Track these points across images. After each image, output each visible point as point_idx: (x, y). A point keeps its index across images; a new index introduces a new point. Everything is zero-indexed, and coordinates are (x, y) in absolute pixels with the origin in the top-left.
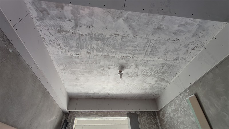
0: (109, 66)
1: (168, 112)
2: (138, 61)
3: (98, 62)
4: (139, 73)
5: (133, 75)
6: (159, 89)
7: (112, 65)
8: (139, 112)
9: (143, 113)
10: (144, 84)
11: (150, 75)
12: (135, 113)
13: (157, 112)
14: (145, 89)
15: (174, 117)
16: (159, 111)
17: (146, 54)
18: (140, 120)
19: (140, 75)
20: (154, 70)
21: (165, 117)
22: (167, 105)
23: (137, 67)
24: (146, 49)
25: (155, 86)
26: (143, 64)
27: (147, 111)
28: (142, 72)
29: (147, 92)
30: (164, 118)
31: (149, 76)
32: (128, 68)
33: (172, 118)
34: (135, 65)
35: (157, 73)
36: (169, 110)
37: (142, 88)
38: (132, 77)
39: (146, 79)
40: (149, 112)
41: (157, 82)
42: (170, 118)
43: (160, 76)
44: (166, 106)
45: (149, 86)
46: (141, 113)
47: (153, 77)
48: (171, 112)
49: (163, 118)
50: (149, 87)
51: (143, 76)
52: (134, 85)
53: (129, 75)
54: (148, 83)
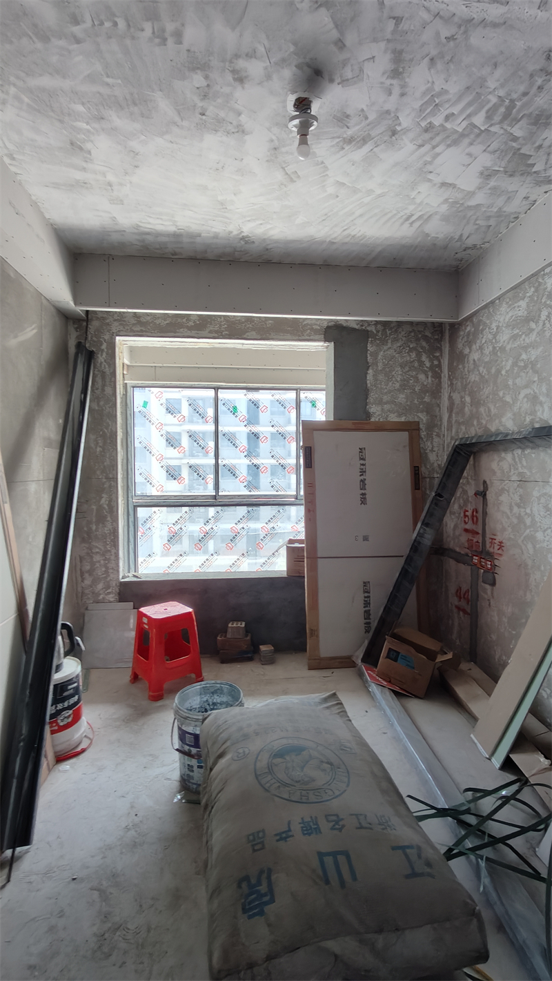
0: (241, 63)
1: (494, 326)
2: (406, 26)
3: (170, 27)
4: (406, 121)
5: (373, 133)
6: (489, 218)
7: (251, 55)
8: (377, 323)
9: (391, 329)
10: (424, 188)
11: (463, 135)
12: (357, 327)
13: (452, 325)
14: (420, 217)
15: (508, 348)
16: (460, 324)
18: (375, 355)
19: (406, 131)
20: (494, 100)
21: (474, 347)
22: (499, 298)
23: (395, 73)
25: (472, 203)
26: (434, 52)
27: (411, 323)
28: (421, 110)
29: (428, 235)
30: (470, 349)
31: (455, 143)
32: (344, 82)
33: (503, 349)
34: (389, 56)
35: (501, 122)
36: (502, 320)
37: (408, 212)
38: (364, 140)
39: (439, 160)
40: (418, 323)
41: (488, 177)
42: (494, 348)
43: (515, 139)
44: (492, 302)
45: (446, 201)
46: (384, 330)
47: (477, 149)
48: (508, 326)
49: (467, 351)
50: (444, 208)
51: (427, 136)
52: (370, 192)
53: (350, 132)
54: (444, 184)
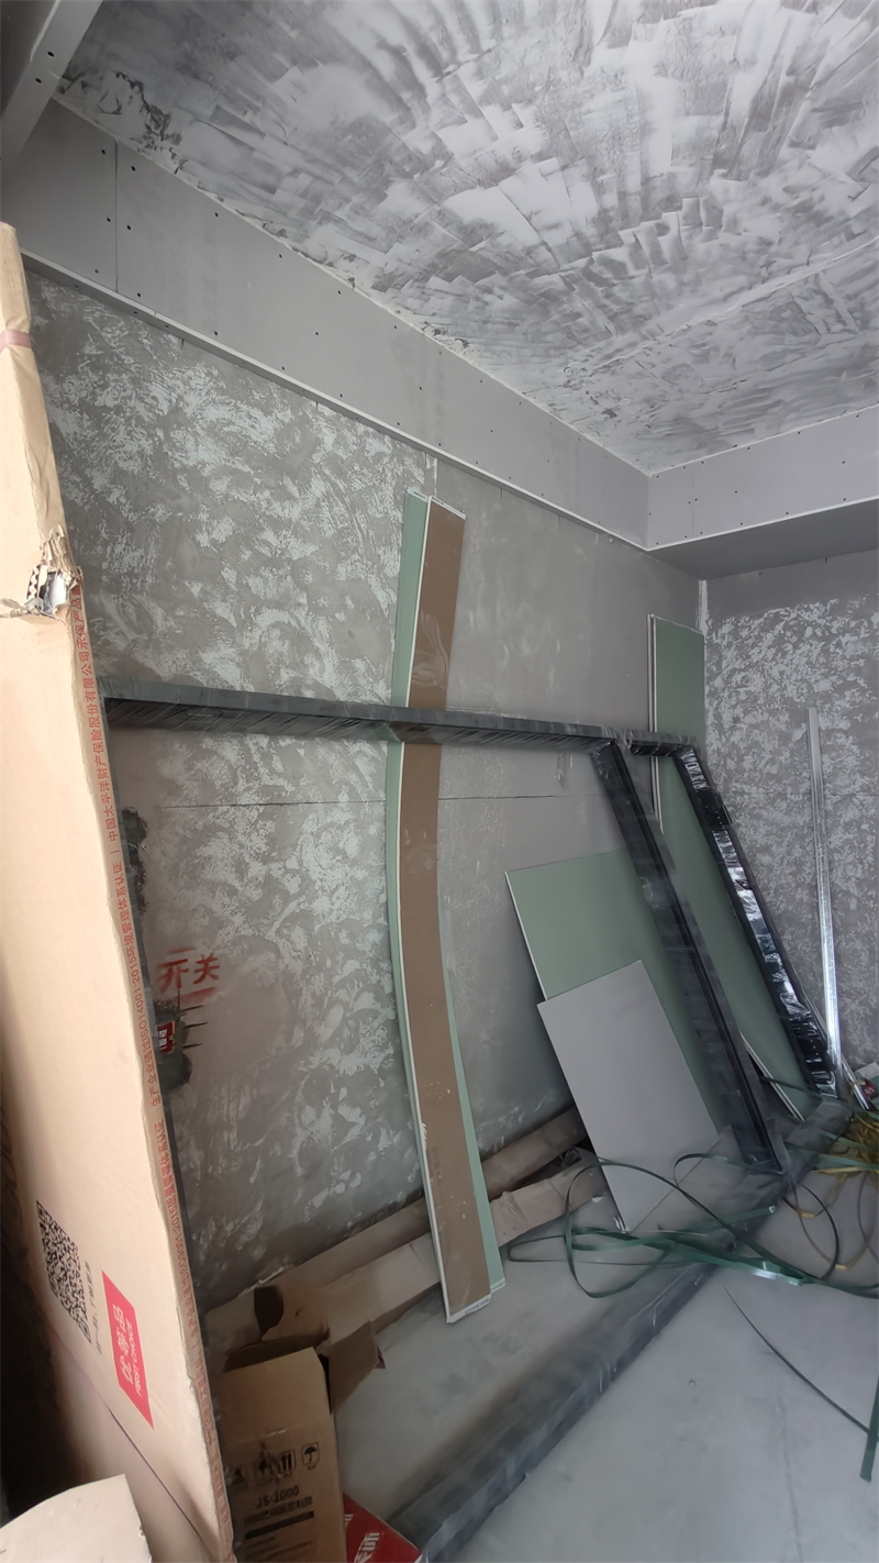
2: (835, 240)
17: (819, 292)
23: (804, 208)
24: (842, 306)
26: (773, 249)
34: (833, 211)
